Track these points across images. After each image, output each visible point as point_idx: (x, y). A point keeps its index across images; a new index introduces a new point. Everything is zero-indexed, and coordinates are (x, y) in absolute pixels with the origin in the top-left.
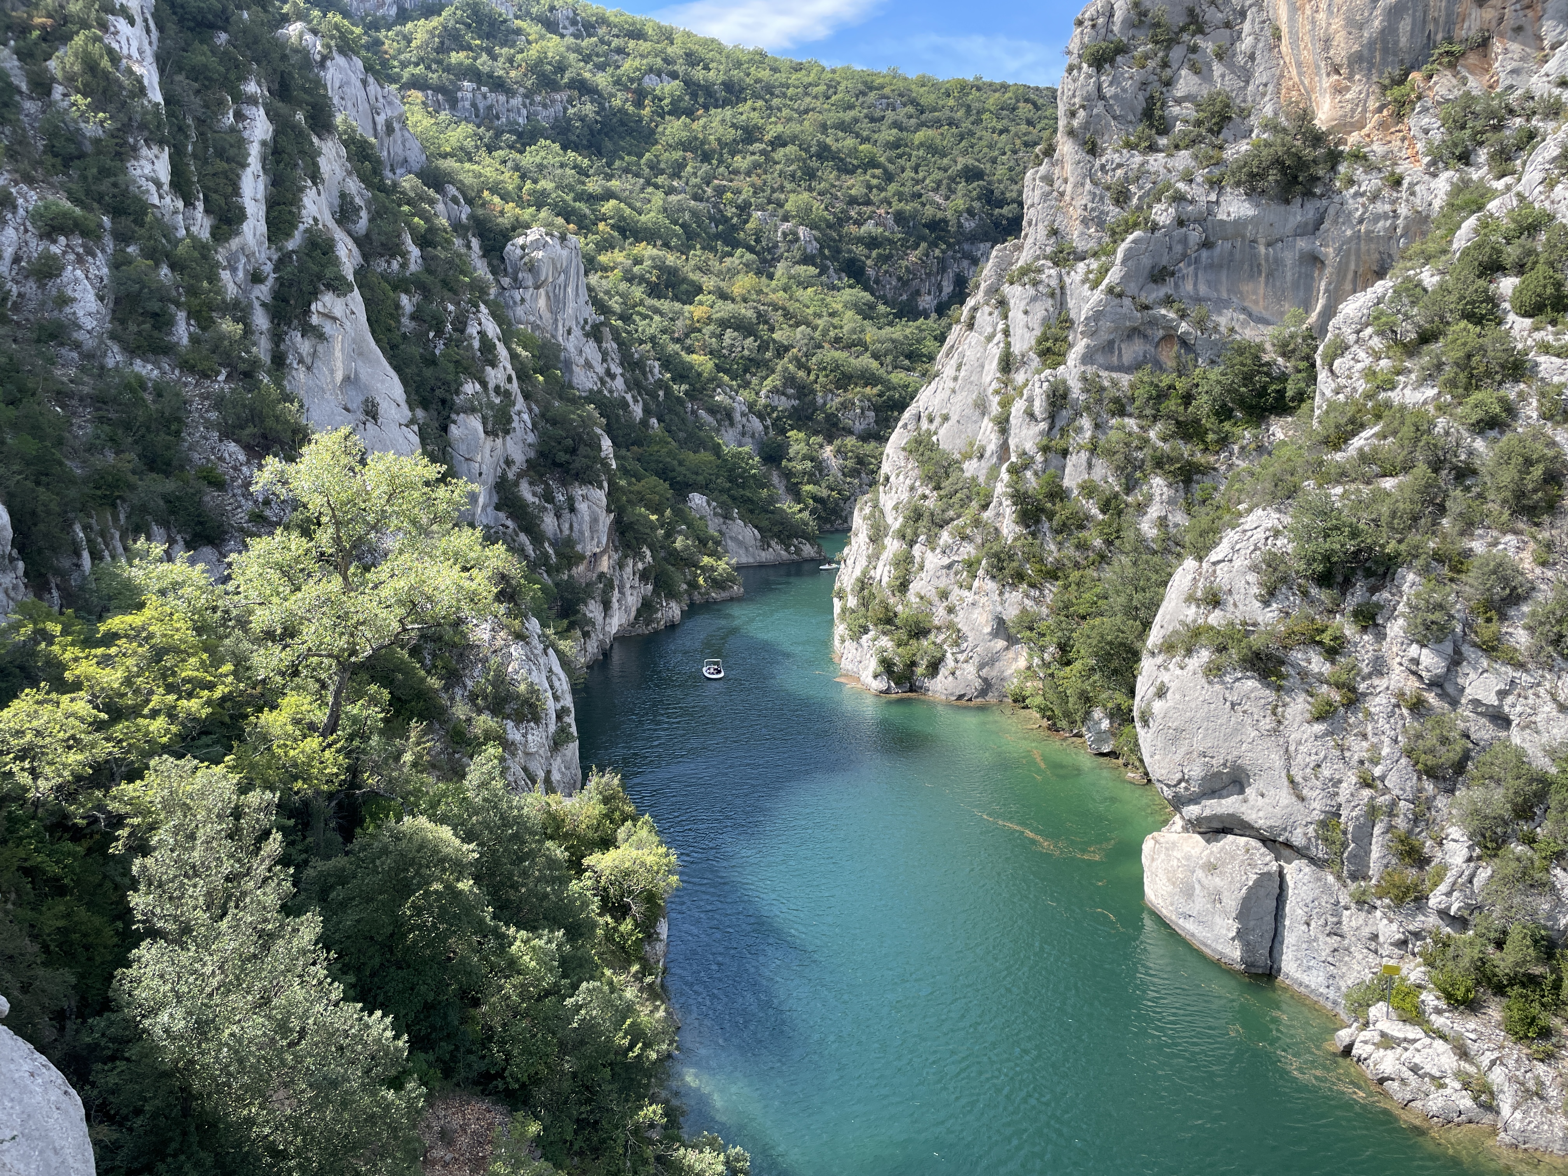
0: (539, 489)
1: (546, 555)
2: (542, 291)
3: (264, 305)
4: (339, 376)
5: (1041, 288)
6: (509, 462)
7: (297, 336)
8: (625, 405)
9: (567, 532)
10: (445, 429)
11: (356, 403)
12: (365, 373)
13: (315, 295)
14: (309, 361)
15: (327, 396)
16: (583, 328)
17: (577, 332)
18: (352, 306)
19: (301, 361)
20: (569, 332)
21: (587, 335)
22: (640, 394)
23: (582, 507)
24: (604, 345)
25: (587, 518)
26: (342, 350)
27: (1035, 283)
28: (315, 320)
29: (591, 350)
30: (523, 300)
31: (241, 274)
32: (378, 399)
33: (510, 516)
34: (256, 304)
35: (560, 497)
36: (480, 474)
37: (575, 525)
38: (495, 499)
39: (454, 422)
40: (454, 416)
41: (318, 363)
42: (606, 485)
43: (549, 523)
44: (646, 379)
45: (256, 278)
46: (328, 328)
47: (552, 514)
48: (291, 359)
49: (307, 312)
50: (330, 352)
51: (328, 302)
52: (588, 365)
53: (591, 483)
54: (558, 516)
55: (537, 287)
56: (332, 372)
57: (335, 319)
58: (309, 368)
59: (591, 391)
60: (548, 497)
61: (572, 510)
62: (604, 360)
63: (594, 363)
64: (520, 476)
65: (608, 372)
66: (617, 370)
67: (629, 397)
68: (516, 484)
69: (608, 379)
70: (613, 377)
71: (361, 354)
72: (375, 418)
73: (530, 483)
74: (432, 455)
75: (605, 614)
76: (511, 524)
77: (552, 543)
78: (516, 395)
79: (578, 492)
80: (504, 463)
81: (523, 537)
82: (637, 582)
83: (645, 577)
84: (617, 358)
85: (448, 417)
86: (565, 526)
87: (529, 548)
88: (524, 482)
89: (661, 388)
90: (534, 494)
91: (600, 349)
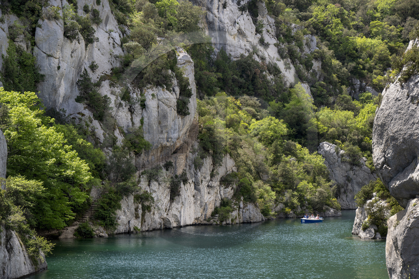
0: (118, 90)
1: (115, 140)
6: (93, 67)
8: (275, 71)
9: (138, 124)
10: (33, 32)
16: (239, 3)
17: (232, 6)
20: (224, 6)
21: (242, 9)
22: (293, 62)
23: (152, 103)
24: (259, 18)
25: (155, 114)
29: (245, 22)
33: (90, 107)
35: (134, 96)
36: (59, 68)
37: (146, 120)
38: (77, 93)
39: (40, 26)
40: (40, 22)
42: (177, 89)
44: (302, 50)
47: (126, 109)
52: (241, 33)
53: (161, 86)
54: (131, 111)
59: (242, 56)
61: (143, 106)
62: (258, 31)
63: (247, 33)
64: (103, 78)
65: (262, 41)
66: (271, 40)
67: (281, 65)
68: (98, 85)
69: (261, 48)
70: (266, 46)
73: (111, 85)
74: (19, 51)
75: (172, 200)
76: (87, 113)
77: (122, 132)
78: (107, 18)
79: (149, 92)
80: (87, 65)
81: (96, 123)
82: (216, 183)
83: (225, 182)
84: (273, 31)
85: (36, 22)
86: (137, 120)
87: (100, 132)
88: (106, 84)
89: (316, 59)
90: (112, 93)
91: (255, 22)
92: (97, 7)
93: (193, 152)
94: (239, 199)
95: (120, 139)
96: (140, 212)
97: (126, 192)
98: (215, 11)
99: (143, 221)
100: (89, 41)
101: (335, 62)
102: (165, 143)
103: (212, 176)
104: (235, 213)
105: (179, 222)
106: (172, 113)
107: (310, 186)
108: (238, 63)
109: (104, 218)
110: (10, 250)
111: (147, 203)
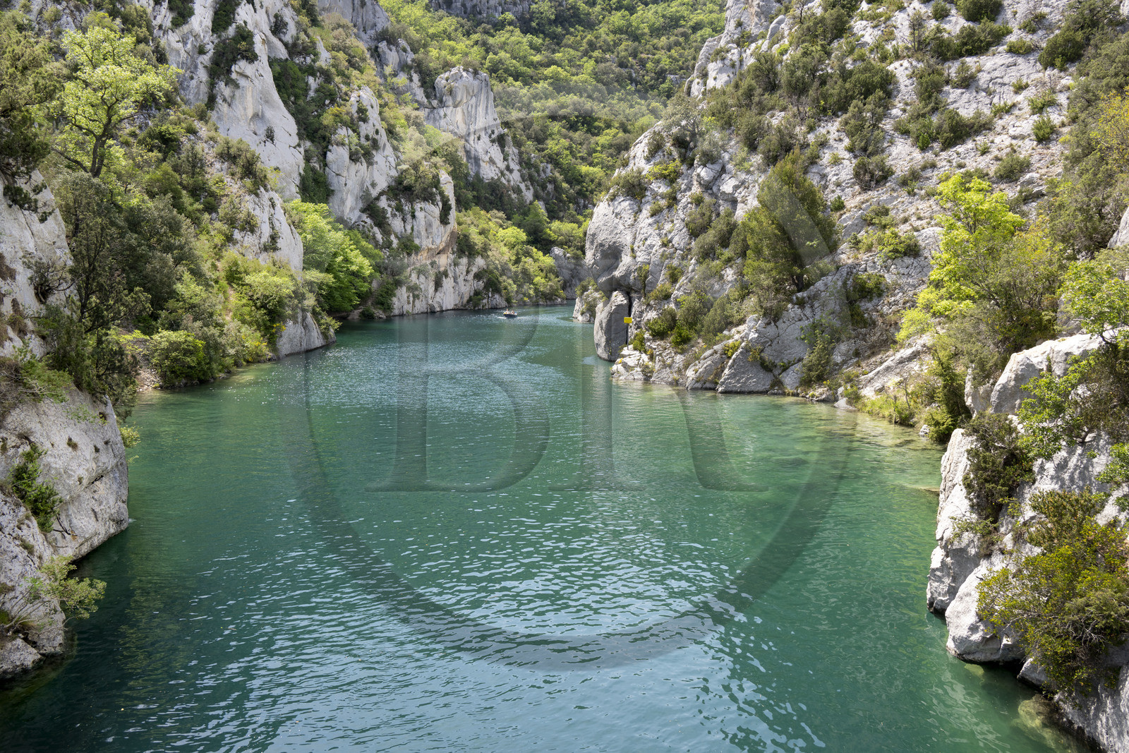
0: (393, 204)
1: (391, 243)
2: (459, 109)
3: (205, 67)
4: (250, 113)
5: (726, 62)
6: (374, 185)
7: (222, 84)
8: (518, 190)
9: (409, 231)
10: (325, 155)
11: (262, 132)
12: (269, 114)
13: (234, 61)
14: (229, 100)
15: (242, 123)
16: (490, 137)
17: (485, 139)
18: (261, 71)
19: (225, 100)
20: (479, 139)
21: (493, 141)
22: (532, 184)
23: (419, 214)
24: (506, 149)
25: (423, 223)
26: (253, 96)
27: (723, 59)
28: (234, 76)
29: (495, 152)
30: (445, 115)
31: (189, 46)
32: (275, 129)
33: (371, 216)
34: (200, 66)
35: (407, 208)
36: (346, 185)
37: (415, 227)
38: (360, 205)
39: (330, 151)
40: (330, 147)
41: (236, 102)
42: (440, 204)
43: (396, 224)
44: (539, 175)
45: (202, 51)
46: (242, 82)
47: (400, 219)
48: (219, 100)
49: (229, 71)
50: (243, 96)
51: (242, 65)
52: (492, 161)
54: (404, 220)
55: (456, 106)
56: (245, 109)
57: (247, 77)
58: (230, 105)
59: (492, 178)
60: (399, 208)
61: (414, 217)
62: (505, 159)
63: (497, 161)
64: (381, 194)
65: (508, 168)
66: (515, 166)
67: (523, 186)
68: (377, 199)
69: (507, 173)
70: (511, 171)
71: (267, 102)
72: (272, 140)
73: (388, 199)
74: (313, 169)
75: (436, 290)
76: (369, 221)
77: (397, 237)
78: (385, 145)
79: (418, 206)
80: (368, 183)
81: (376, 229)
82: (471, 277)
83: (478, 276)
84: (517, 159)
85: (327, 147)
86: (409, 228)
87: (379, 236)
88: (384, 198)
89: (550, 182)
90: (389, 206)
91: (503, 151)
92: (376, 137)
93: (453, 253)
94: (488, 291)
95: (395, 243)
96: (411, 299)
97: (398, 284)
98: (472, 142)
99: (414, 306)
100: (370, 163)
101: (565, 185)
102: (430, 246)
103: (468, 272)
104: (485, 301)
105: (441, 307)
106: (436, 223)
107: (543, 280)
108: (489, 184)
109: (382, 304)
110: (306, 327)
111: (416, 293)
